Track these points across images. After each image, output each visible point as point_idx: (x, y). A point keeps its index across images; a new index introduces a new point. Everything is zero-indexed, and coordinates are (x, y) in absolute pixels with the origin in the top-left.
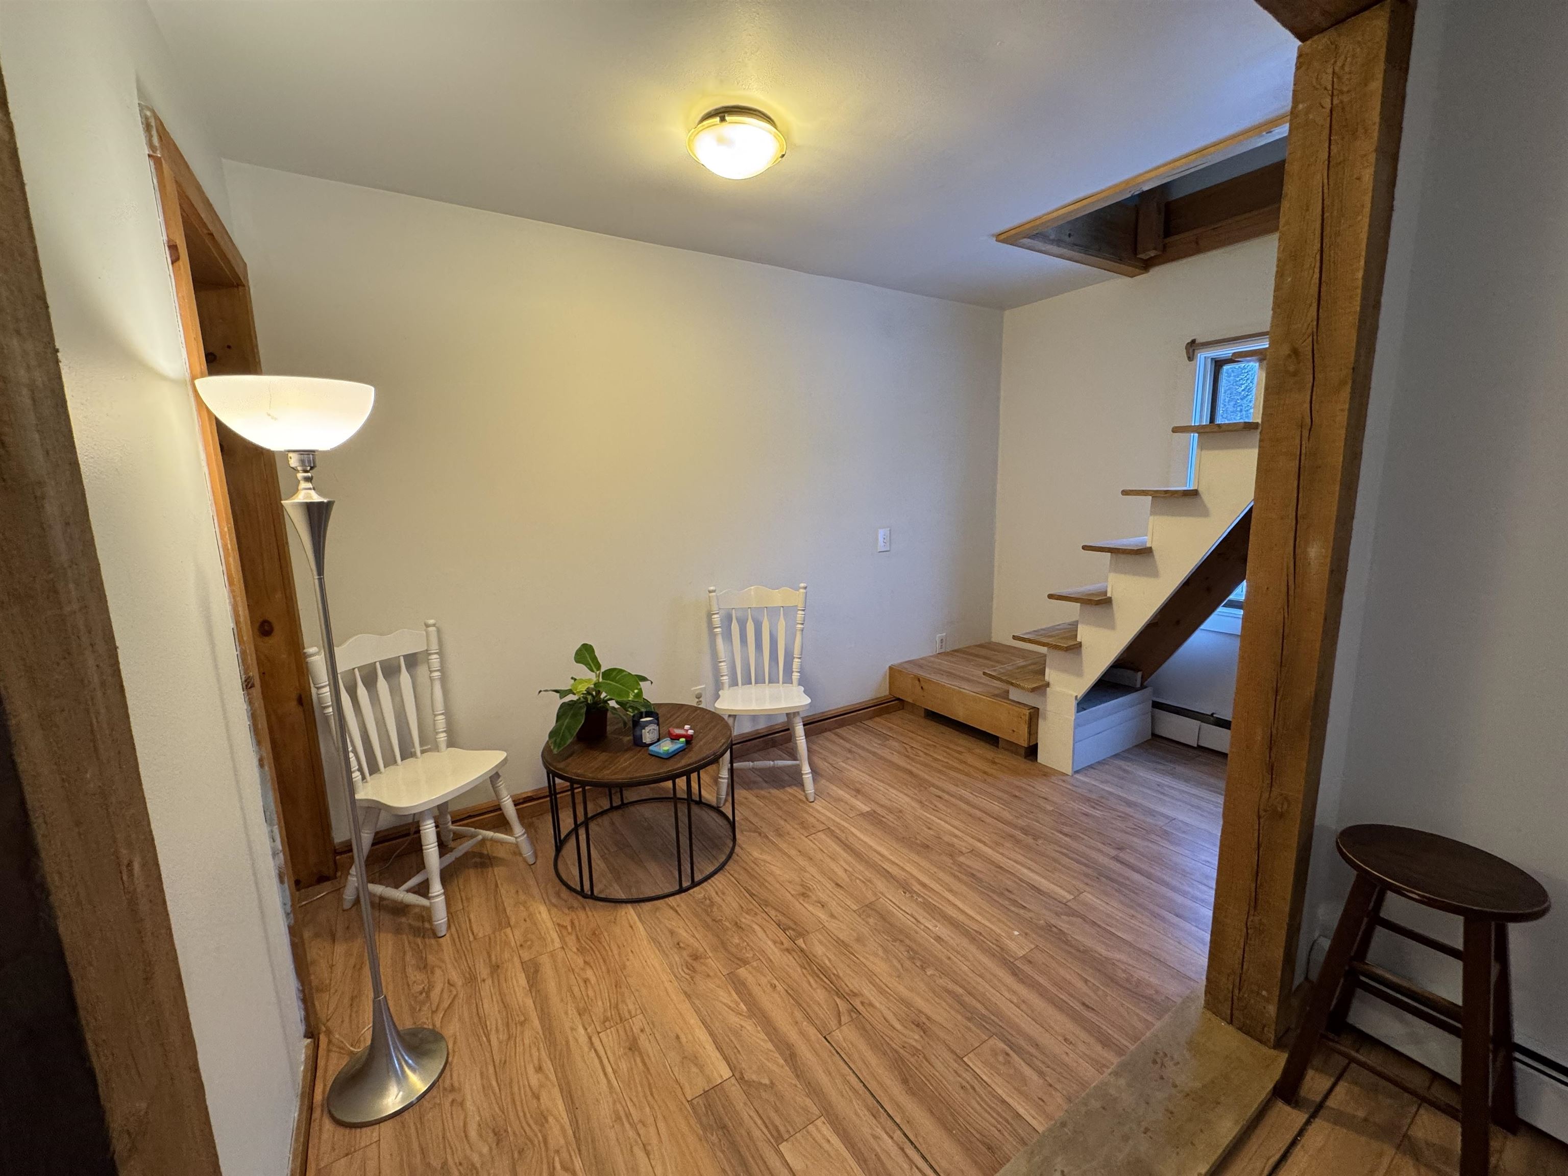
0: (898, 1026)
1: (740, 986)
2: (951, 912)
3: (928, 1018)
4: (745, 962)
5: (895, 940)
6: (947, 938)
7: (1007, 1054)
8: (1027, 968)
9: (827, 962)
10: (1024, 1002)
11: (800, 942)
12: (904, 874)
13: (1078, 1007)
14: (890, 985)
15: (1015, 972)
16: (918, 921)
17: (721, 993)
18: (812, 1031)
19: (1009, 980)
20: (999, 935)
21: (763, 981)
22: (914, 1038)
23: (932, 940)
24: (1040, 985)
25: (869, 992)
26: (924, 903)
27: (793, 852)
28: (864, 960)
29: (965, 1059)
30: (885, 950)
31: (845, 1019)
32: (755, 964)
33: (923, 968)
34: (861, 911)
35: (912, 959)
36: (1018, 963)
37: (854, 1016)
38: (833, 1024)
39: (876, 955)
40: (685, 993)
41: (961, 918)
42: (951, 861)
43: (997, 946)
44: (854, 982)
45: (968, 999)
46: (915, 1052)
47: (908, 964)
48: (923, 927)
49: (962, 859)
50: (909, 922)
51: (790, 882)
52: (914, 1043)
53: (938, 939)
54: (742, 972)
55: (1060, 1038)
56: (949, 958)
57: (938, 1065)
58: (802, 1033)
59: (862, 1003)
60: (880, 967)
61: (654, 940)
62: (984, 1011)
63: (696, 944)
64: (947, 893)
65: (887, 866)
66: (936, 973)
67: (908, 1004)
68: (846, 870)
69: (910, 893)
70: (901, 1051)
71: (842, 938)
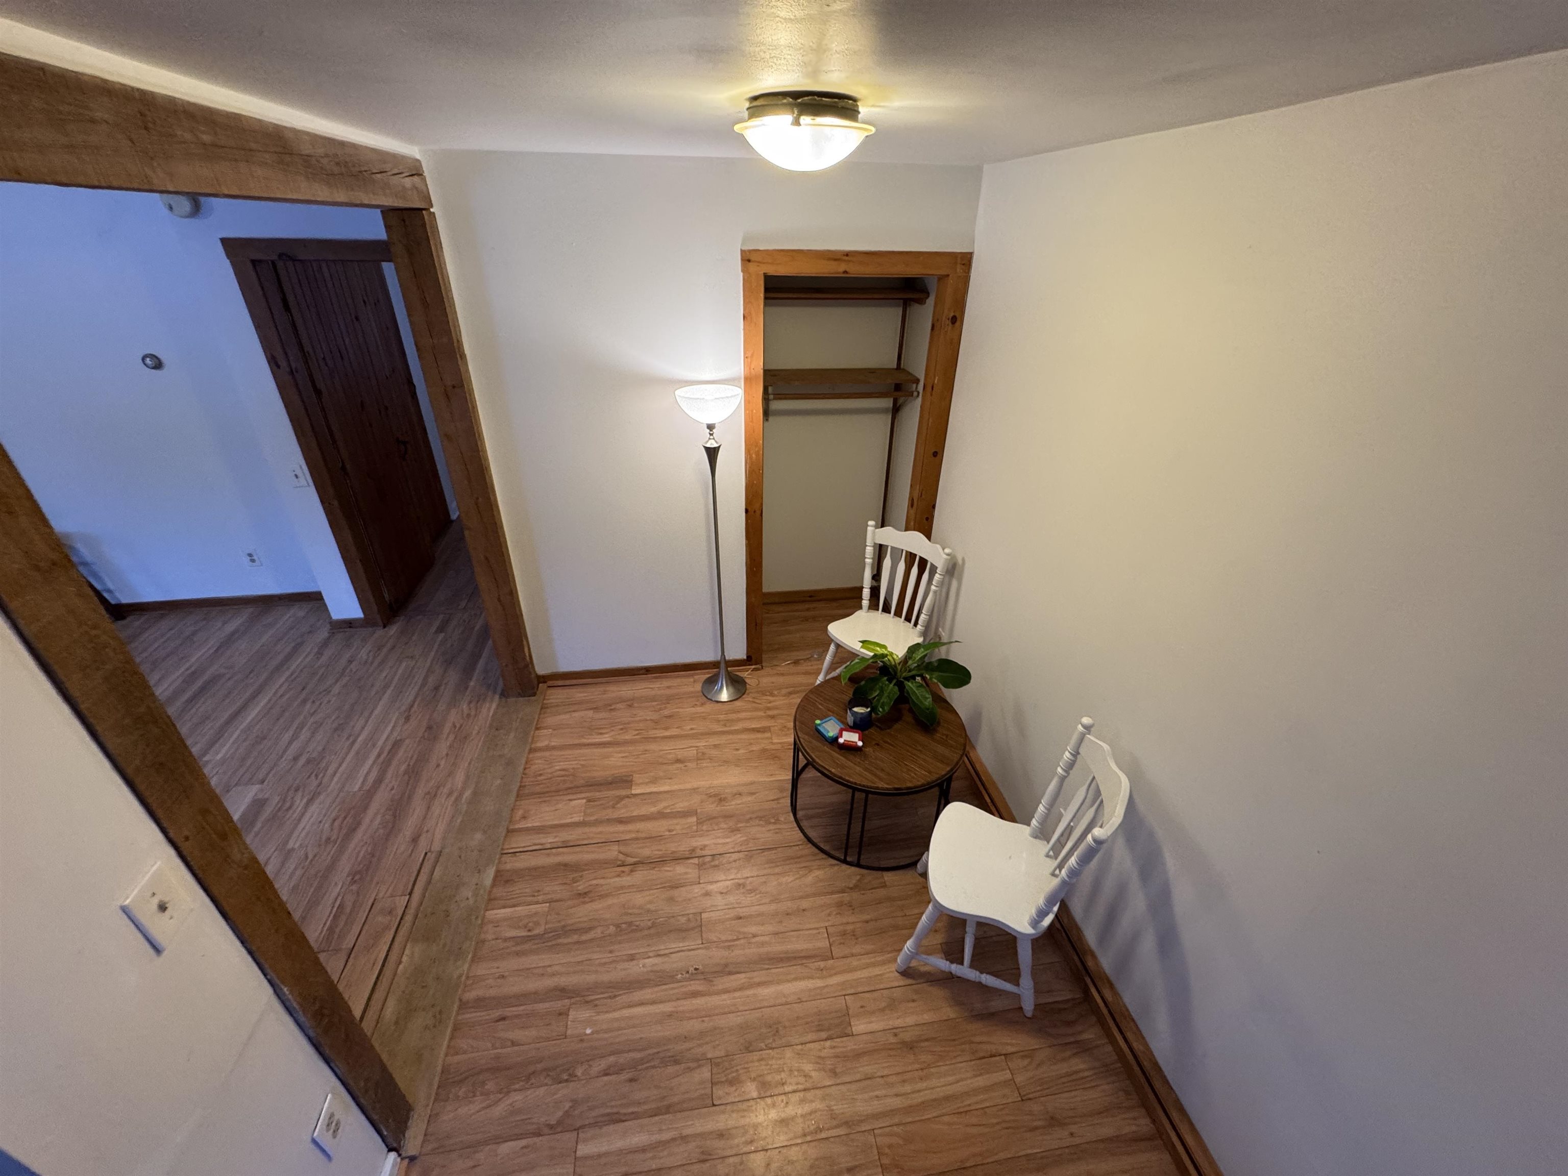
0: (594, 882)
1: (685, 814)
2: (647, 994)
3: (584, 903)
4: (699, 823)
5: (654, 925)
6: (626, 965)
7: (529, 931)
8: (558, 1005)
9: (668, 869)
10: (543, 975)
11: (696, 861)
12: (720, 987)
13: (509, 1011)
14: (623, 895)
15: (563, 992)
16: (659, 955)
17: (686, 804)
18: (628, 837)
19: (563, 981)
20: (598, 1013)
21: (678, 827)
22: (581, 886)
23: (634, 952)
24: (542, 1001)
25: (626, 880)
26: (672, 977)
27: (805, 904)
28: (652, 892)
29: (548, 904)
30: (649, 911)
31: (621, 857)
32: (695, 828)
33: (617, 926)
34: (699, 919)
35: (630, 924)
36: (567, 1002)
37: (619, 863)
38: (622, 849)
39: (651, 902)
40: (698, 788)
41: (638, 996)
42: (709, 1056)
43: (592, 1001)
44: (640, 876)
45: (575, 937)
46: (575, 881)
47: (628, 919)
48: (651, 954)
49: (705, 1073)
50: (662, 947)
51: (765, 882)
52: (578, 884)
53: (632, 958)
54: (694, 819)
55: (507, 974)
56: (611, 952)
57: (556, 888)
58: (630, 831)
59: (623, 872)
60: (639, 899)
61: (752, 783)
62: (560, 941)
63: (733, 803)
64: (670, 1009)
65: (741, 978)
66: (608, 932)
67: (602, 897)
68: (754, 936)
69: (692, 974)
70: (580, 874)
71: (682, 889)
